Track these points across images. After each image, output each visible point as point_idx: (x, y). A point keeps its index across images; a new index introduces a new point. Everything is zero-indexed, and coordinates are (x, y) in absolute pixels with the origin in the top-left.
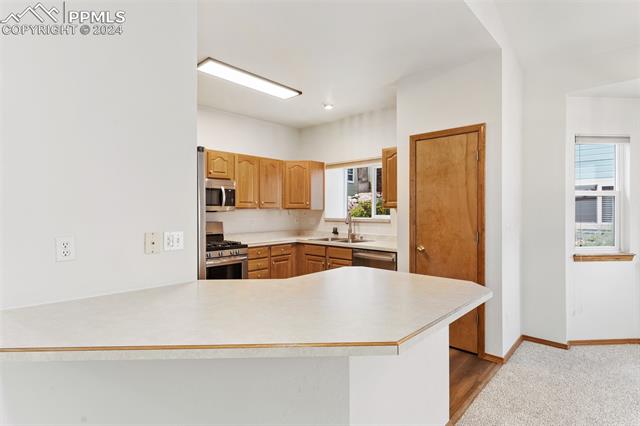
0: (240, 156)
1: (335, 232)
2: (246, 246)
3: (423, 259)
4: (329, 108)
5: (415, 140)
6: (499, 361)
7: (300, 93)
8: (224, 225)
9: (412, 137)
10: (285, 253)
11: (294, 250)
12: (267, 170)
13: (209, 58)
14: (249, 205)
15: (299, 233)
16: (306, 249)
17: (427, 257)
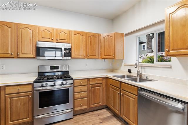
0: (75, 32)
1: (130, 71)
2: (73, 79)
10: (98, 82)
11: (104, 81)
14: (81, 56)
15: (112, 71)
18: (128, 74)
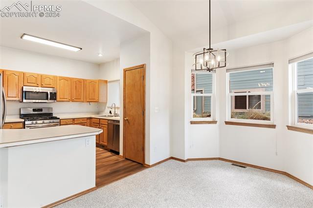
0: (60, 77)
1: (110, 112)
2: (59, 118)
3: (128, 123)
4: (100, 55)
5: (125, 71)
6: (149, 166)
7: (81, 49)
8: (53, 109)
9: (124, 70)
10: (82, 122)
11: (88, 120)
12: (76, 83)
13: (24, 34)
14: (66, 100)
15: (98, 113)
16: (93, 120)
17: (129, 122)
18: (110, 114)
